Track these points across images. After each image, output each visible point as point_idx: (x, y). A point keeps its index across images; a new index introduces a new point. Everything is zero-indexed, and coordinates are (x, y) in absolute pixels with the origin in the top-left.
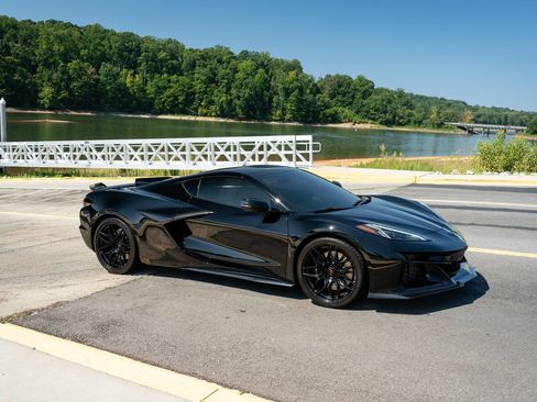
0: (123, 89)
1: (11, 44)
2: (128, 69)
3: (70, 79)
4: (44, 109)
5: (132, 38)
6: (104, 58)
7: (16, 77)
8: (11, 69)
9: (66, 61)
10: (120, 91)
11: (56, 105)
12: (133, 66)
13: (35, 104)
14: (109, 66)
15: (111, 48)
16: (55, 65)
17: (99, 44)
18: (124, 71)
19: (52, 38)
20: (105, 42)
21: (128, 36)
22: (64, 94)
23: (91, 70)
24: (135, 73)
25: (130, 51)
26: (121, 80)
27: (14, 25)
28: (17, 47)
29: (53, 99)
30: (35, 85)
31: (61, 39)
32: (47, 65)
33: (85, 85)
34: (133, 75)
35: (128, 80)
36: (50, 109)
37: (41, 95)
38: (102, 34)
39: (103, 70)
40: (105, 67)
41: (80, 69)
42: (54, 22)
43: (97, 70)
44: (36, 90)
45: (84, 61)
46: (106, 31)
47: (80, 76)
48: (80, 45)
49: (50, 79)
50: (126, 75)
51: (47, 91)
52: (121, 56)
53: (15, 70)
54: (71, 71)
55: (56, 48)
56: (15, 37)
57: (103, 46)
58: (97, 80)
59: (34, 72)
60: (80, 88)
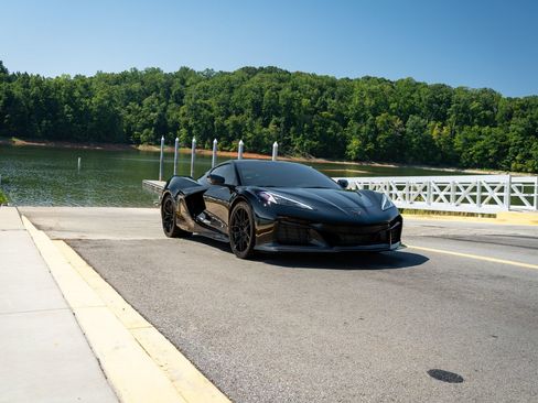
0: (428, 142)
1: (328, 101)
2: (437, 121)
3: (377, 132)
4: (350, 160)
5: (443, 89)
6: (413, 111)
7: (329, 131)
8: (325, 124)
9: (375, 115)
10: (425, 143)
11: (362, 157)
12: (442, 118)
13: (342, 155)
14: (417, 118)
15: (421, 100)
16: (365, 118)
17: (409, 97)
18: (432, 123)
19: (365, 93)
20: (415, 95)
21: (440, 88)
22: (370, 146)
23: (399, 122)
24: (444, 125)
25: (440, 103)
26: (428, 132)
27: (333, 83)
28: (332, 103)
29: (360, 152)
30: (345, 137)
31: (373, 94)
32: (358, 118)
33: (392, 137)
34: (441, 128)
35: (435, 132)
36: (355, 160)
37: (349, 147)
38: (412, 86)
39: (410, 123)
40: (413, 120)
41: (388, 122)
42: (369, 78)
43: (405, 123)
44: (345, 141)
45: (392, 114)
46: (417, 84)
47: (386, 129)
48: (390, 99)
49: (358, 132)
50: (434, 127)
51: (355, 143)
52: (430, 108)
53: (329, 124)
54: (378, 125)
55: (367, 102)
56: (333, 94)
57: (413, 99)
58: (403, 133)
59: (345, 126)
60: (386, 140)
